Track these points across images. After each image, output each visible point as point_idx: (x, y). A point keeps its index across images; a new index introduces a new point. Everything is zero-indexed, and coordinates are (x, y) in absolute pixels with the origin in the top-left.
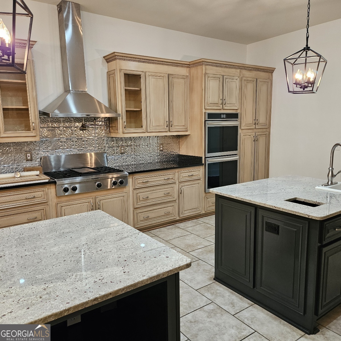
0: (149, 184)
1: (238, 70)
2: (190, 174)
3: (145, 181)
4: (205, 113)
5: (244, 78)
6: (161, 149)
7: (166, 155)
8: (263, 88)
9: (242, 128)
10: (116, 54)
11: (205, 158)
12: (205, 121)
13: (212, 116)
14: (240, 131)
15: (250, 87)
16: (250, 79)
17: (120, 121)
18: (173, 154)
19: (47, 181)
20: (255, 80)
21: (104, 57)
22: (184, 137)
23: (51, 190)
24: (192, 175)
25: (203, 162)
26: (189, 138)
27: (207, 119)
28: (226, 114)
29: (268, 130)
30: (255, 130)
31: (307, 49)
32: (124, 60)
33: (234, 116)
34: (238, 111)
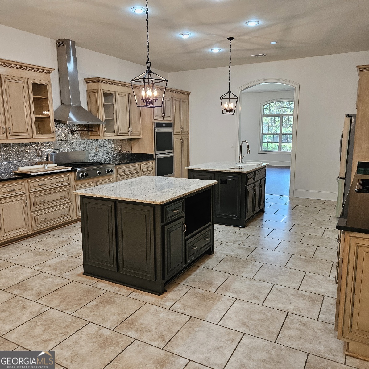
0: (125, 173)
1: (171, 93)
2: (147, 166)
3: (123, 170)
4: (154, 122)
5: (174, 99)
6: (121, 148)
7: (124, 154)
8: (185, 106)
9: (175, 134)
10: (99, 79)
11: (155, 154)
12: (154, 128)
13: (159, 125)
14: (173, 136)
15: (177, 105)
16: (177, 99)
17: (101, 127)
18: (128, 153)
19: (70, 169)
20: (180, 100)
21: (84, 79)
22: (136, 140)
23: (72, 176)
24: (149, 167)
25: (154, 158)
26: (140, 141)
27: (156, 127)
28: (166, 124)
29: (188, 135)
30: (181, 135)
31: (230, 92)
32: (103, 83)
33: (169, 125)
34: (172, 122)
